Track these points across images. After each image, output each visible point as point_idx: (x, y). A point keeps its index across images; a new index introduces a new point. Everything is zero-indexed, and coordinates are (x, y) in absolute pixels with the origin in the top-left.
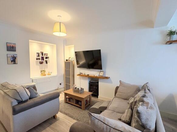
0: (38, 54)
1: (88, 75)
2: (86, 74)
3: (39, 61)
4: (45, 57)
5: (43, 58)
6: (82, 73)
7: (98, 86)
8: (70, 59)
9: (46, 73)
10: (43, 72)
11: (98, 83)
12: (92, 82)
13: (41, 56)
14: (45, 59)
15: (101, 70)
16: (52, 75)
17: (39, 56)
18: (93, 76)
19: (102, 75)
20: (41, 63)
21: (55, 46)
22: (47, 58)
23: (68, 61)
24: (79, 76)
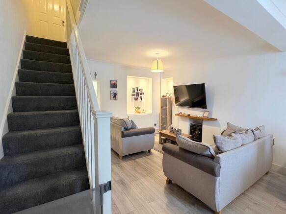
0: (134, 89)
1: (189, 115)
2: (187, 114)
3: (134, 97)
4: (140, 92)
5: (138, 94)
6: (181, 113)
7: (201, 130)
8: (168, 95)
9: (141, 110)
10: (137, 109)
11: (202, 126)
12: (194, 125)
13: (136, 91)
14: (140, 95)
15: (206, 110)
16: (147, 113)
17: (134, 92)
18: (195, 116)
19: (206, 115)
20: (136, 99)
21: (151, 79)
22: (141, 94)
23: (164, 98)
24: (177, 116)
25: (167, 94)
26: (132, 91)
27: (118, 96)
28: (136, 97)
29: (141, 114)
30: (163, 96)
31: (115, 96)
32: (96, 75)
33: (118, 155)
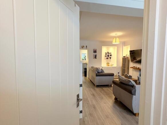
0: (106, 53)
1: (139, 68)
2: (137, 67)
3: (106, 57)
4: (109, 55)
5: (108, 56)
6: (134, 67)
9: (110, 65)
10: (108, 63)
13: (107, 54)
14: (109, 56)
16: (114, 66)
17: (106, 54)
20: (107, 58)
21: (116, 47)
22: (111, 55)
24: (132, 69)
25: (127, 55)
26: (105, 54)
27: (97, 57)
28: (107, 57)
29: (110, 66)
30: (124, 57)
31: (95, 57)
32: (86, 47)
33: (94, 84)
